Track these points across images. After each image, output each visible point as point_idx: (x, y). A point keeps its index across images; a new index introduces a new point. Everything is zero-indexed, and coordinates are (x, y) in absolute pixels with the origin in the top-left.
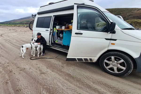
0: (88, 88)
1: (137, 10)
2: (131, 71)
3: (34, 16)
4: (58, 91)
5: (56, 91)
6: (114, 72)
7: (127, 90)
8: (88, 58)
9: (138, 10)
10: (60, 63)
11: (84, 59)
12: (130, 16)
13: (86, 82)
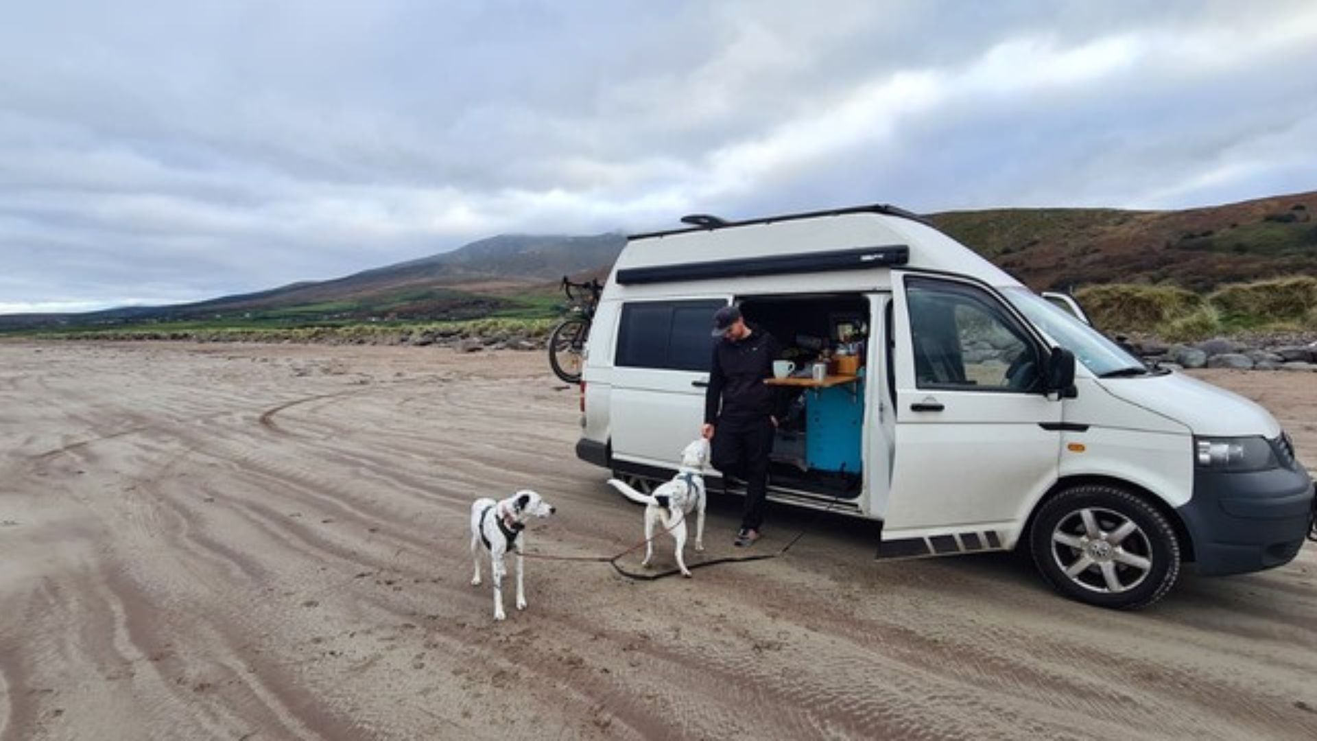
0: (1021, 680)
1: (1118, 219)
2: (1176, 573)
3: (577, 286)
4: (897, 716)
5: (889, 717)
6: (1106, 590)
7: (1179, 662)
8: (980, 530)
9: (1121, 223)
10: (826, 582)
11: (932, 539)
12: (1084, 253)
13: (999, 655)
